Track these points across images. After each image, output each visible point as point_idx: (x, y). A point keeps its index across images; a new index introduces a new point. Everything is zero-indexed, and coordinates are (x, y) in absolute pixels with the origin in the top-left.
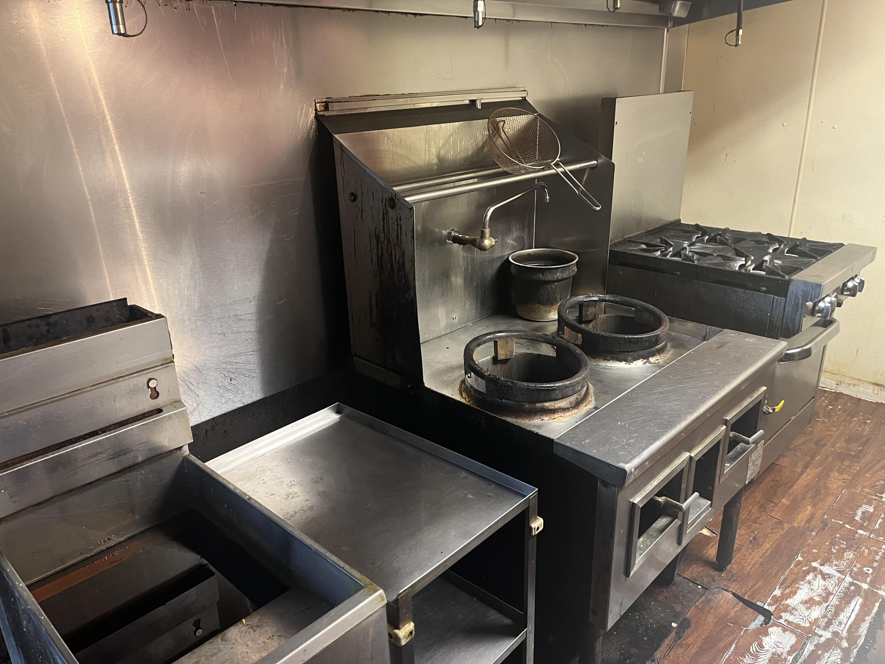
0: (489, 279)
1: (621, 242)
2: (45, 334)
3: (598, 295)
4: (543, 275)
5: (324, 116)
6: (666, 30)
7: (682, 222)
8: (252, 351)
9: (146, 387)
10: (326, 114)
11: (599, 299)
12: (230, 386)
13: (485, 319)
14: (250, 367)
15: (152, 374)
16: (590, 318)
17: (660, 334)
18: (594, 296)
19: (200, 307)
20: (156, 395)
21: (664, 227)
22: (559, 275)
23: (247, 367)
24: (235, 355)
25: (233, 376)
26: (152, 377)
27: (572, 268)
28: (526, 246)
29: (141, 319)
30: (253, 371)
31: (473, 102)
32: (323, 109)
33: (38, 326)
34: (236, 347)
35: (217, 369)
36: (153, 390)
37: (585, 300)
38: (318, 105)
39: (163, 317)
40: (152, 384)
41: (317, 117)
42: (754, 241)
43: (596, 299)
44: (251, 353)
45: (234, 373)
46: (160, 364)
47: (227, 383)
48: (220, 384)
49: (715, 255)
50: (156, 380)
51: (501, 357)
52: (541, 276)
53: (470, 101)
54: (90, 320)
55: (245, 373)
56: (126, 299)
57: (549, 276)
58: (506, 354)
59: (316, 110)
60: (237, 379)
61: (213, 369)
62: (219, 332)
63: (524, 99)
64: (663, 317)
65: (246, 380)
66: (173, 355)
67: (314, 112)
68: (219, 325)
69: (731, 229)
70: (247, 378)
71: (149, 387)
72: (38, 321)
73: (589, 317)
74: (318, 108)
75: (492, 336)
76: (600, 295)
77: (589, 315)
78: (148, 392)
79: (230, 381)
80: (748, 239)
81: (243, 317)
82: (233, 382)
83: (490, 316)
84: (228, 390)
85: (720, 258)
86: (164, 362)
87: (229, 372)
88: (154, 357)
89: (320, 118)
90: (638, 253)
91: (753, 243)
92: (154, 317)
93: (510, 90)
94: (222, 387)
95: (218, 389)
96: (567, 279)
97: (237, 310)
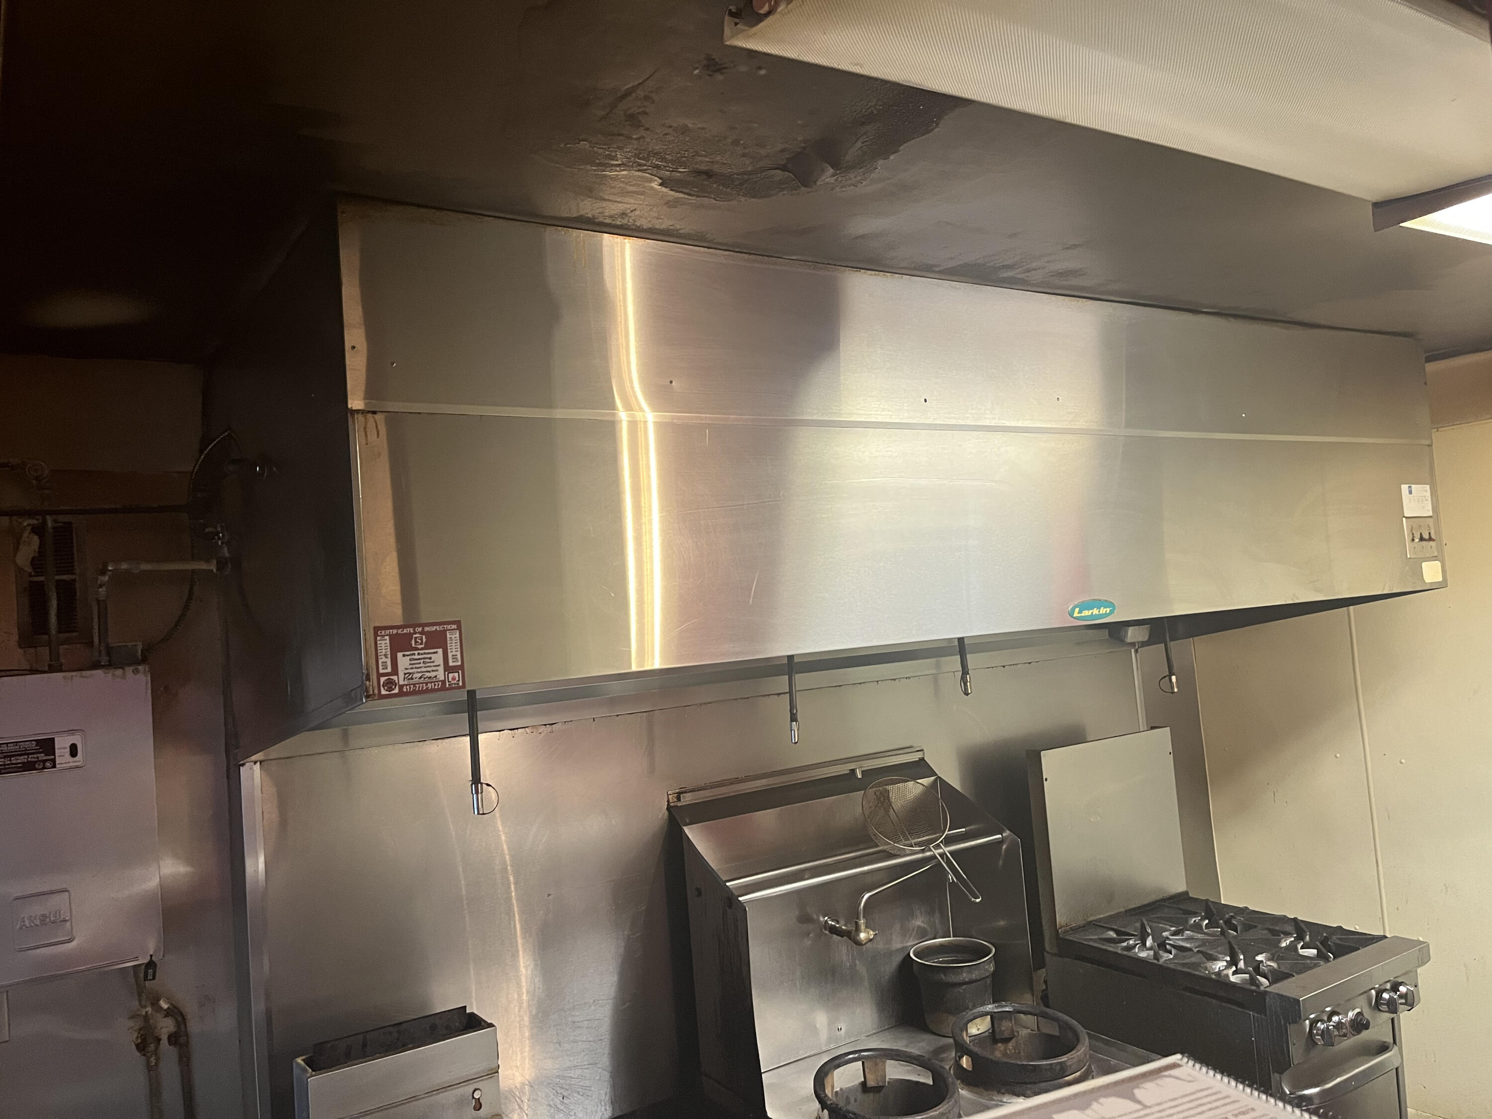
0: (887, 977)
1: (1083, 927)
2: (395, 1041)
3: (1013, 1004)
4: (945, 975)
5: (676, 806)
6: (1133, 651)
7: (1191, 895)
8: (588, 1065)
9: (471, 1097)
10: (679, 804)
11: (1014, 1010)
12: (562, 1105)
13: (887, 1031)
14: (585, 1083)
15: (478, 1084)
16: (1006, 1035)
17: (1065, 1061)
18: (1007, 1006)
19: (537, 1013)
20: (478, 1107)
21: (1158, 903)
22: (965, 976)
23: (581, 1084)
24: (570, 1068)
25: (565, 1094)
26: (481, 1088)
27: (987, 966)
28: (940, 934)
29: (475, 1027)
30: (588, 1088)
31: (853, 771)
32: (675, 800)
33: (390, 1033)
34: (571, 1059)
35: (550, 1084)
36: (477, 1101)
37: (996, 1010)
38: (670, 797)
39: (493, 1026)
40: (477, 1095)
41: (669, 808)
42: (1267, 929)
43: (1010, 1010)
44: (587, 1066)
45: (567, 1090)
46: (485, 1074)
47: (559, 1102)
48: (551, 1103)
49: (1196, 950)
50: (481, 1090)
51: (871, 1083)
52: (943, 977)
53: (851, 770)
54: (433, 1027)
55: (579, 1090)
56: (465, 1007)
57: (953, 977)
58: (877, 1080)
59: (668, 801)
60: (570, 1097)
61: (545, 1084)
62: (555, 1041)
63: (923, 759)
64: (1081, 1038)
65: (580, 1099)
66: (499, 1065)
67: (666, 803)
68: (555, 1032)
69: (1251, 908)
70: (580, 1097)
71: (473, 1097)
72: (391, 1029)
73: (1005, 1033)
74: (671, 800)
75: (857, 1055)
76: (1016, 1005)
77: (1004, 1031)
78: (472, 1103)
79: (562, 1100)
80: (1260, 926)
81: (580, 1024)
82: (565, 1101)
83: (891, 1028)
84: (559, 1110)
85: (1200, 955)
86: (490, 1073)
87: (562, 1088)
88: (481, 1066)
89: (671, 809)
90: (1096, 945)
91: (1265, 932)
92: (486, 1026)
93: (901, 752)
94: (553, 1106)
95: (549, 1108)
96: (977, 981)
97: (575, 1016)
